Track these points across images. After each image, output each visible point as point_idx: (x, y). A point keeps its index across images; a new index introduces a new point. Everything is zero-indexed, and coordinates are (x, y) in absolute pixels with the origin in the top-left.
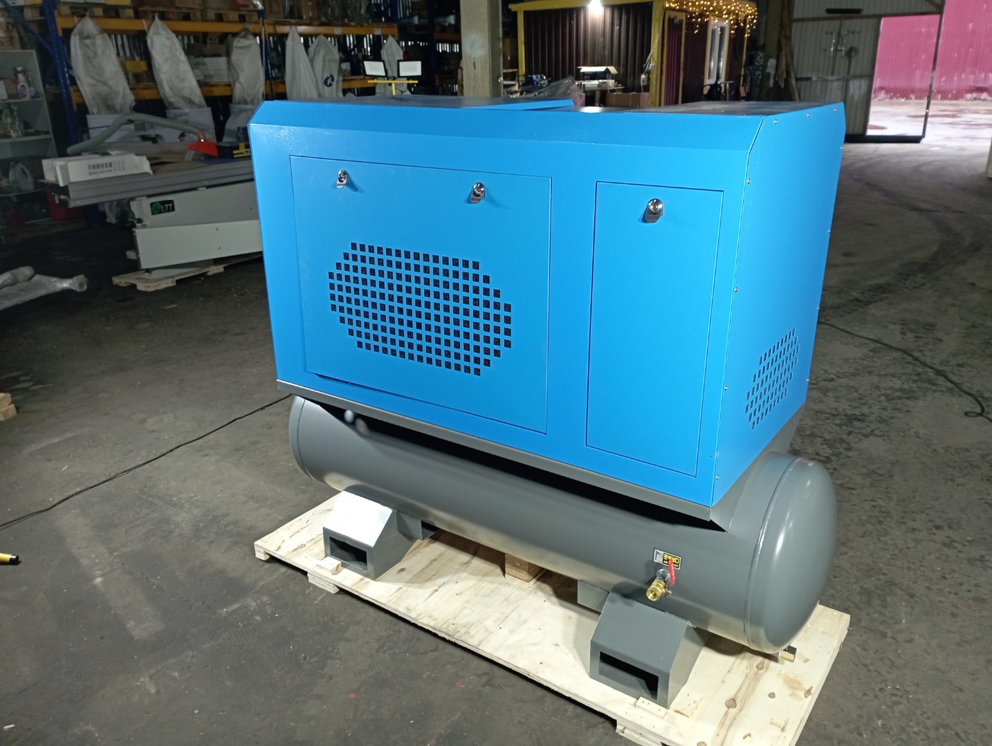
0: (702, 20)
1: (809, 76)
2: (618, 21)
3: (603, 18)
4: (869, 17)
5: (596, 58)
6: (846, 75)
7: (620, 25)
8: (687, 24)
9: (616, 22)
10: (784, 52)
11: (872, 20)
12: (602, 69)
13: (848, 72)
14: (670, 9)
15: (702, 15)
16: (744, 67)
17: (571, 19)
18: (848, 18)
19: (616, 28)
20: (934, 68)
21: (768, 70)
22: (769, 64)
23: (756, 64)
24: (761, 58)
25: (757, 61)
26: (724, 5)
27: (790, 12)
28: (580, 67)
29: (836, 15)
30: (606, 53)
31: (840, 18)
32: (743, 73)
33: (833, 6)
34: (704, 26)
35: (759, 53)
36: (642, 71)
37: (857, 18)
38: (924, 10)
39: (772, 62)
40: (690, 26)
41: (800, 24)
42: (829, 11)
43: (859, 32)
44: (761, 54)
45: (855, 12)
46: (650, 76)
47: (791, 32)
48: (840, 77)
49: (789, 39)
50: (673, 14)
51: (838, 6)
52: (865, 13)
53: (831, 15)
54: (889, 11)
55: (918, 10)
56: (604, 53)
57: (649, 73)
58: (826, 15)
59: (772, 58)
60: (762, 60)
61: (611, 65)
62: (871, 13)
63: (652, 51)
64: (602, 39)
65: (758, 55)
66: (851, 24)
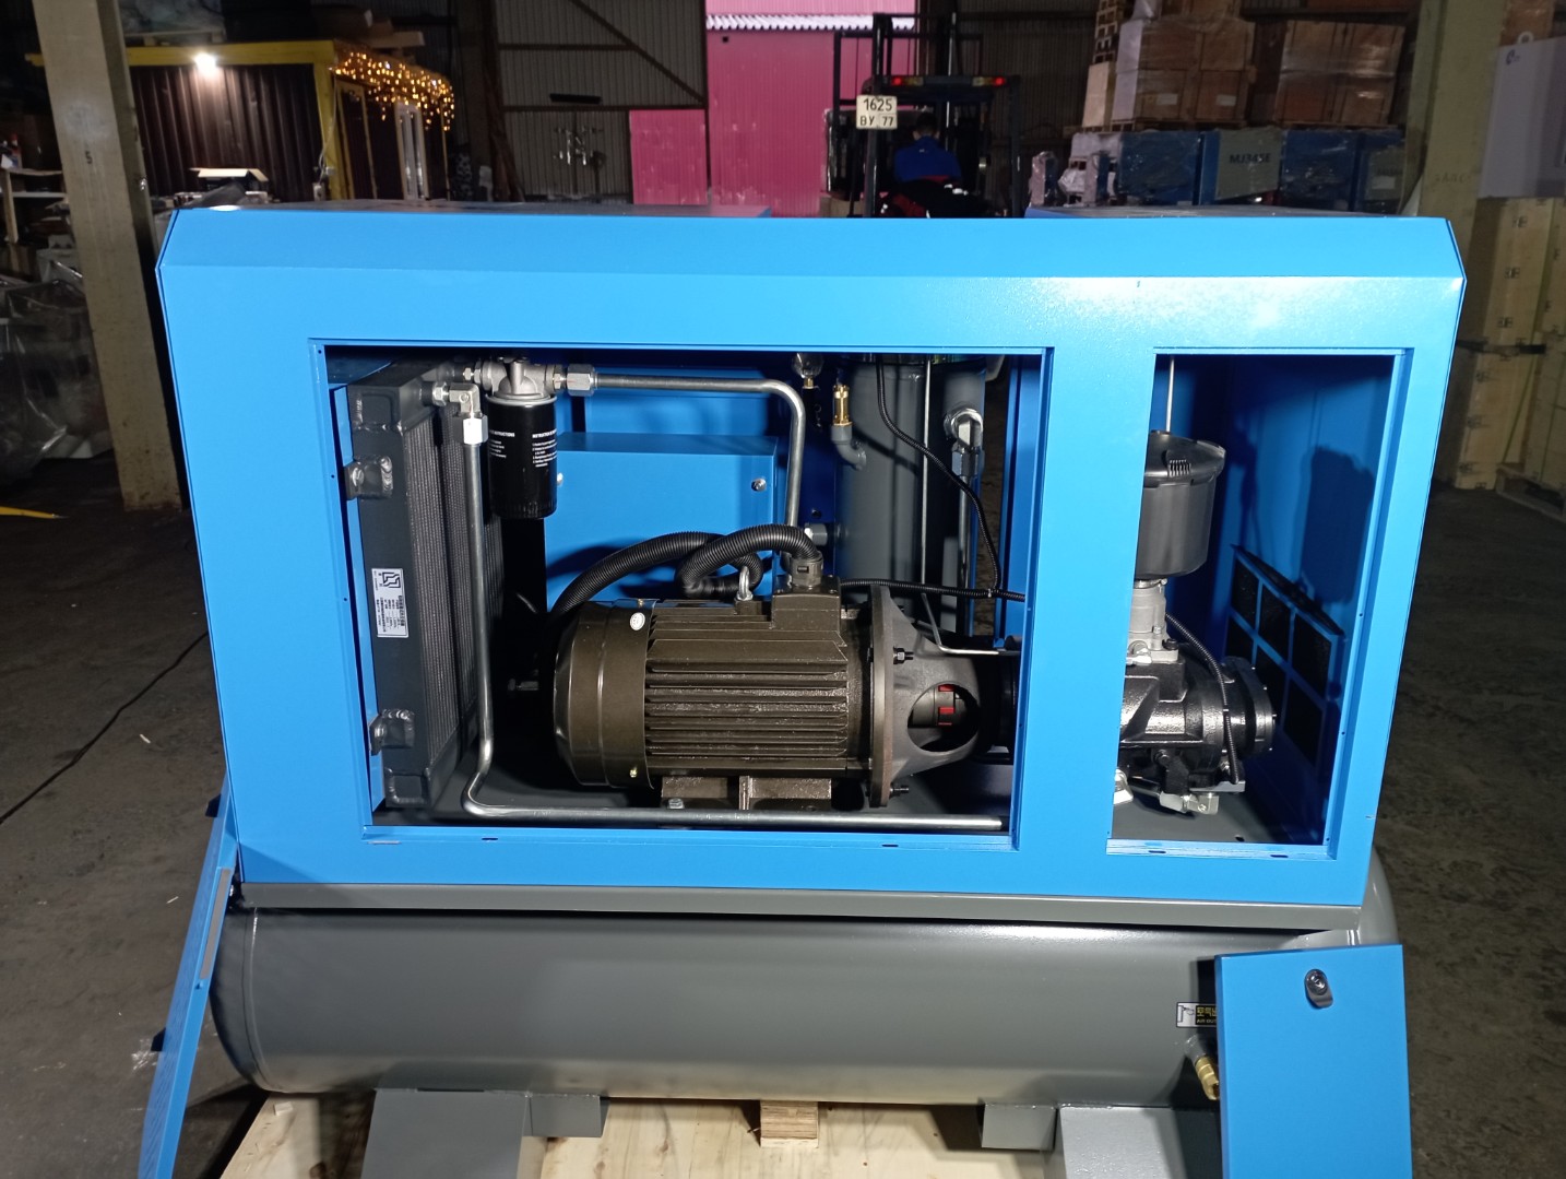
0: (389, 100)
1: (543, 192)
2: (254, 94)
3: (224, 86)
4: (612, 109)
5: (222, 154)
6: (594, 192)
7: (258, 98)
8: (368, 104)
9: (250, 94)
10: (500, 156)
11: (616, 113)
12: (241, 173)
13: (597, 189)
14: (343, 78)
15: (386, 90)
16: (450, 176)
17: (161, 86)
18: (584, 110)
19: (252, 105)
20: (709, 184)
21: (481, 183)
22: (482, 173)
23: (460, 173)
24: (465, 164)
25: (460, 169)
26: (411, 78)
27: (498, 97)
28: (196, 169)
29: (566, 104)
30: (240, 145)
31: (572, 109)
32: (448, 186)
33: (558, 91)
34: (391, 109)
35: (461, 156)
36: (315, 177)
37: (595, 109)
38: (683, 102)
39: (485, 171)
40: (374, 109)
41: (515, 115)
42: (555, 97)
43: (602, 131)
44: (465, 159)
45: (592, 102)
46: (330, 187)
47: (504, 125)
48: (587, 195)
49: (505, 136)
50: (347, 87)
51: (566, 92)
52: (605, 102)
53: (558, 104)
54: (637, 102)
55: (675, 102)
56: (236, 146)
57: (326, 181)
58: (549, 102)
59: (484, 164)
60: (468, 167)
61: (254, 167)
62: (613, 102)
63: (325, 145)
64: (228, 123)
65: (460, 160)
66: (588, 117)
